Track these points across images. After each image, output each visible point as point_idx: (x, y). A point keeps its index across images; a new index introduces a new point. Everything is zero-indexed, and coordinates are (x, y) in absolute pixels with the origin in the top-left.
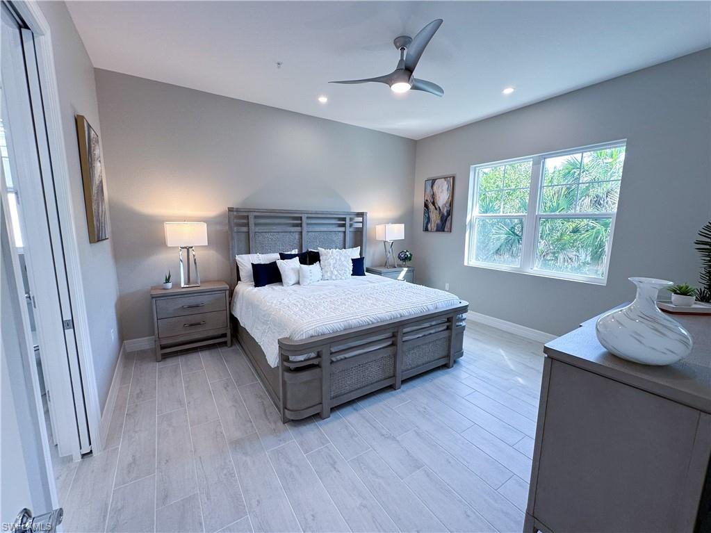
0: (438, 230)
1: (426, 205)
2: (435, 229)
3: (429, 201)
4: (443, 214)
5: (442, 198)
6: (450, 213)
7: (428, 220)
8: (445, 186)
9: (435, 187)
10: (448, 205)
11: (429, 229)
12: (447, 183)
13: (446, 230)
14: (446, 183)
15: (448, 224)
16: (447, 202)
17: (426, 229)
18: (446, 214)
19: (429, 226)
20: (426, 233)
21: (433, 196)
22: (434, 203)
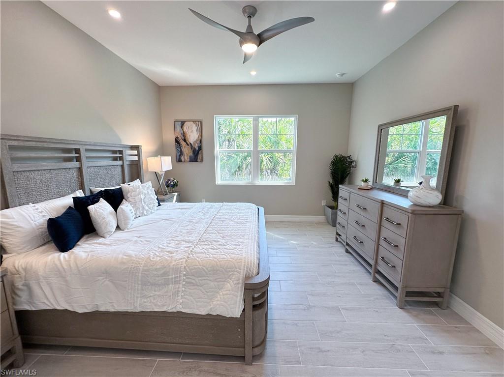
0: (191, 161)
1: (177, 141)
2: (189, 160)
3: (180, 138)
4: (195, 149)
5: (193, 136)
6: (200, 148)
7: (181, 153)
8: (195, 128)
9: (185, 128)
10: (198, 142)
11: (183, 159)
12: (196, 126)
13: (198, 160)
14: (194, 125)
15: (200, 156)
16: (197, 140)
17: (180, 160)
18: (197, 149)
19: (182, 158)
20: (180, 164)
21: (184, 134)
22: (185, 140)
